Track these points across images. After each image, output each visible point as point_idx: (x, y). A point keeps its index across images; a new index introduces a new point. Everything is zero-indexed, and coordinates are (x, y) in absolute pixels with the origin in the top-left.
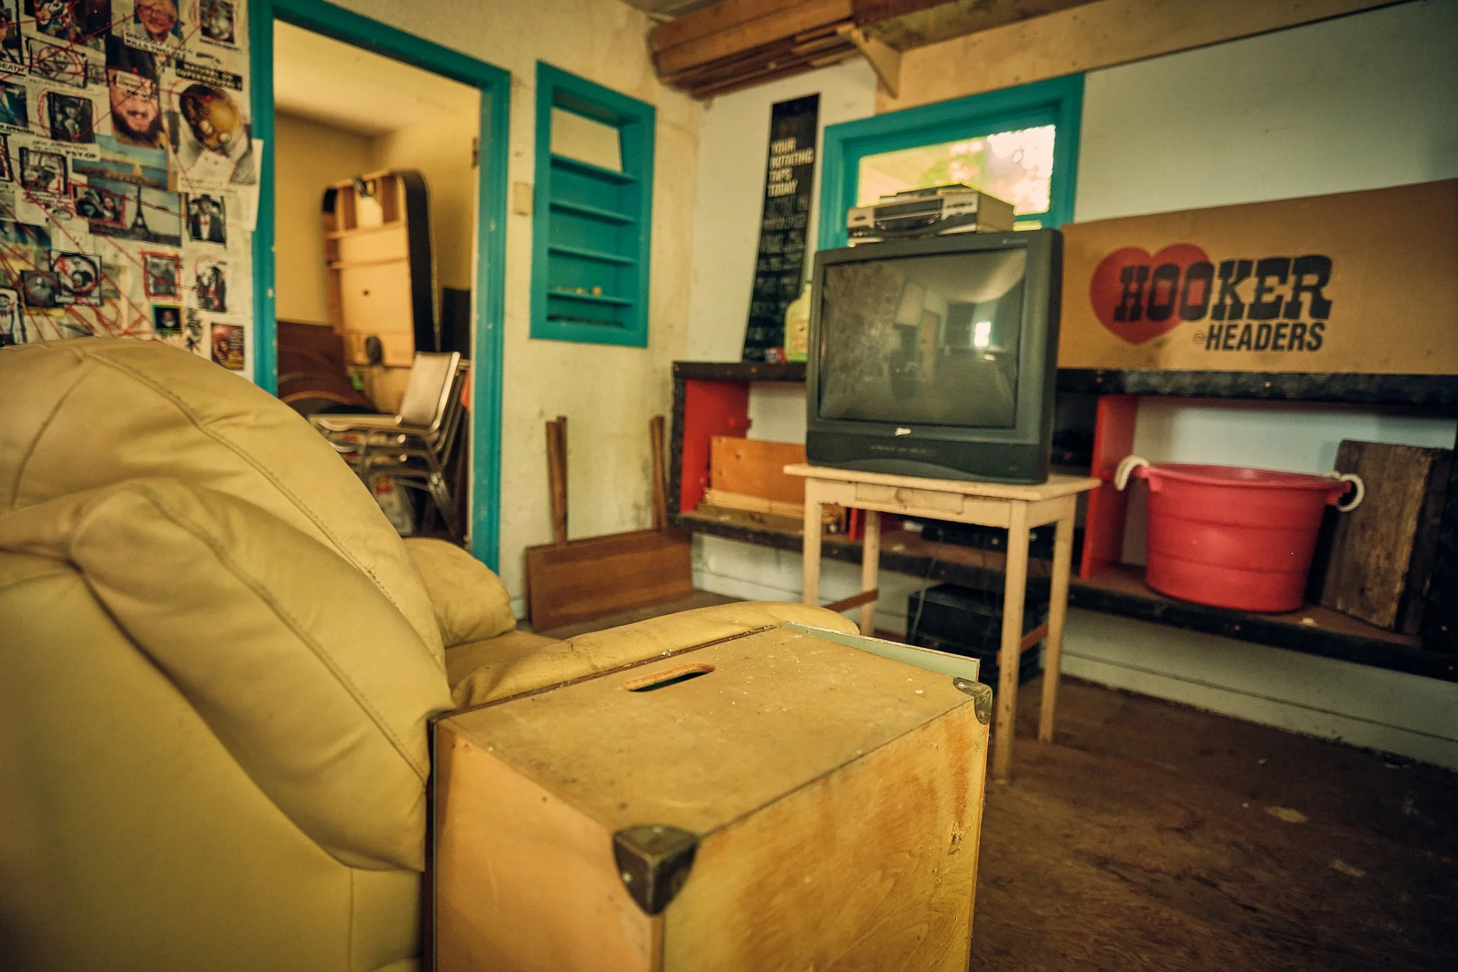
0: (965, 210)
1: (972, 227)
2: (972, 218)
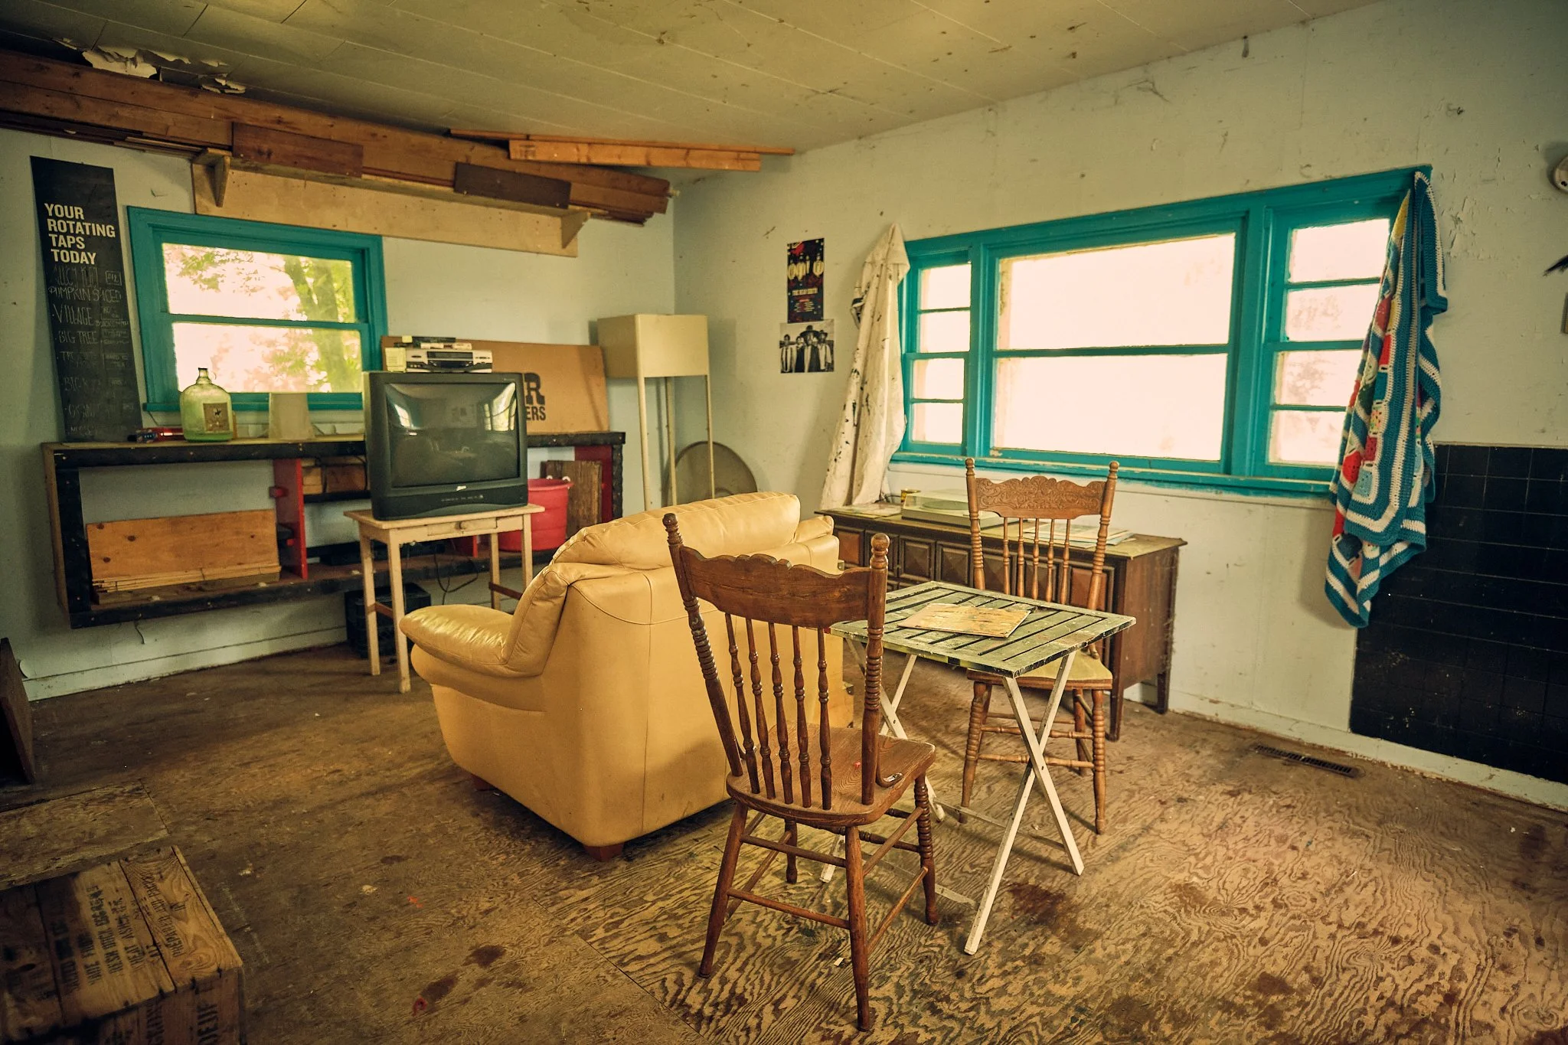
0: (486, 361)
1: (489, 371)
2: (489, 366)
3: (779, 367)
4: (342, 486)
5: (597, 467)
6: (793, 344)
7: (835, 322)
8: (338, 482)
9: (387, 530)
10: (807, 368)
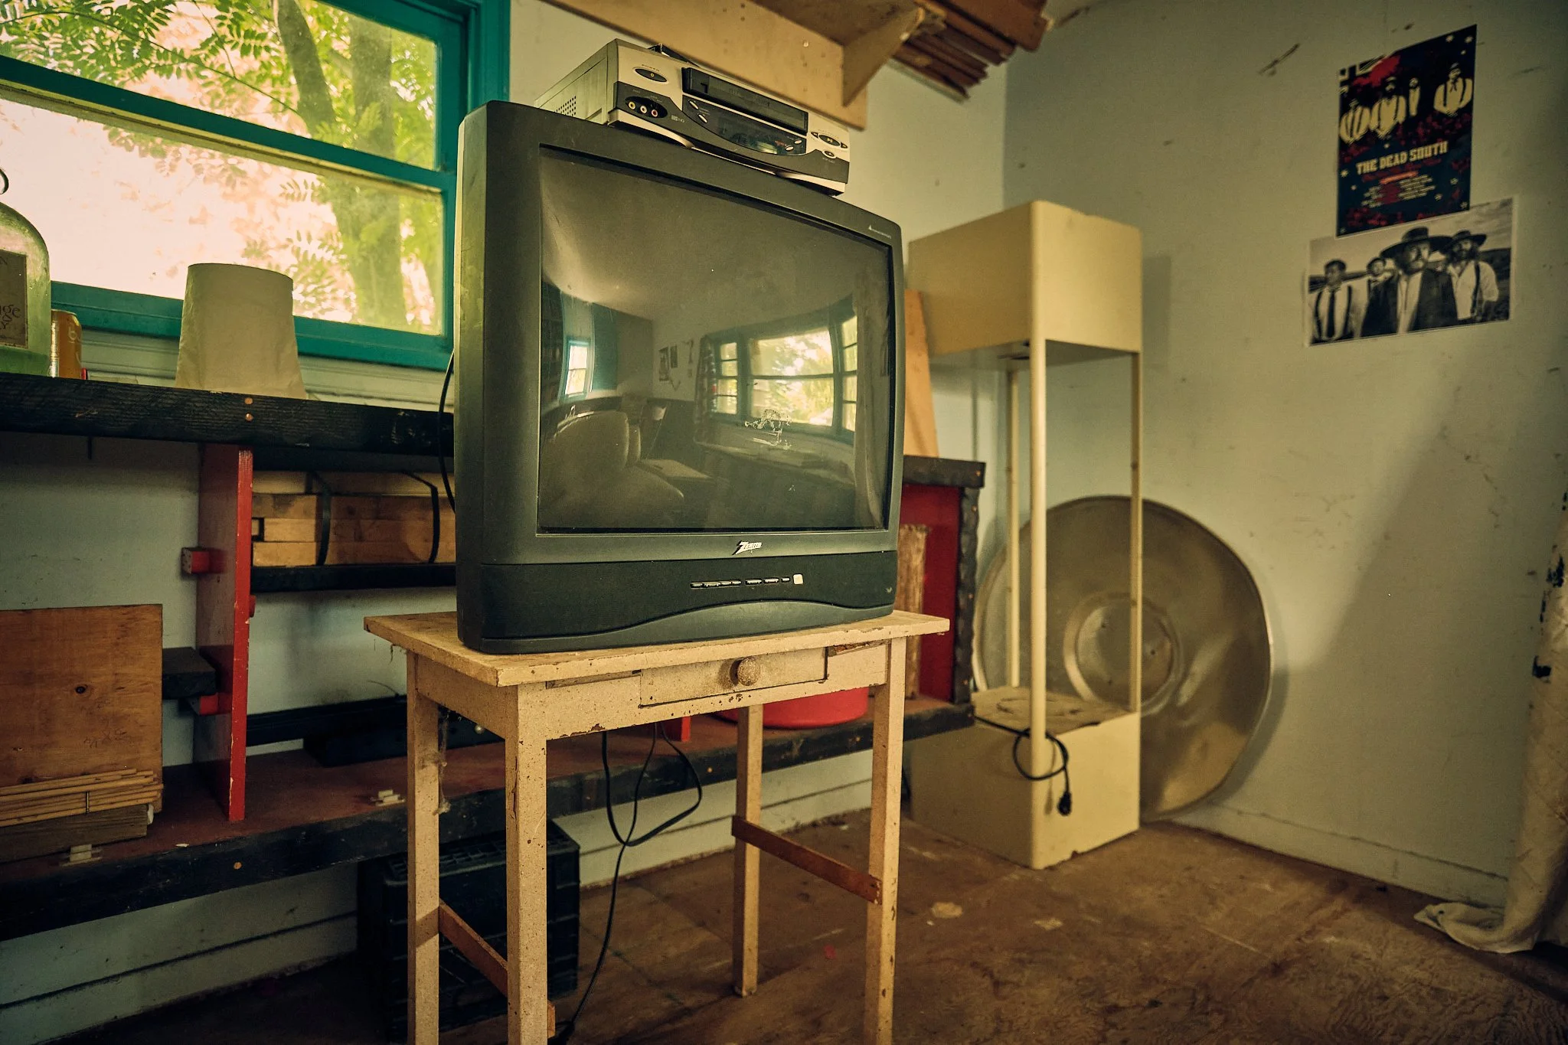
0: (837, 152)
3: (1308, 330)
4: (372, 550)
5: (921, 536)
6: (1357, 276)
7: (1516, 207)
8: (360, 538)
9: (512, 692)
10: (1405, 318)
